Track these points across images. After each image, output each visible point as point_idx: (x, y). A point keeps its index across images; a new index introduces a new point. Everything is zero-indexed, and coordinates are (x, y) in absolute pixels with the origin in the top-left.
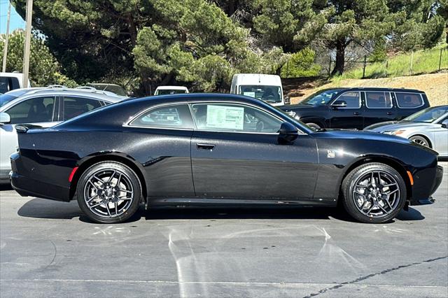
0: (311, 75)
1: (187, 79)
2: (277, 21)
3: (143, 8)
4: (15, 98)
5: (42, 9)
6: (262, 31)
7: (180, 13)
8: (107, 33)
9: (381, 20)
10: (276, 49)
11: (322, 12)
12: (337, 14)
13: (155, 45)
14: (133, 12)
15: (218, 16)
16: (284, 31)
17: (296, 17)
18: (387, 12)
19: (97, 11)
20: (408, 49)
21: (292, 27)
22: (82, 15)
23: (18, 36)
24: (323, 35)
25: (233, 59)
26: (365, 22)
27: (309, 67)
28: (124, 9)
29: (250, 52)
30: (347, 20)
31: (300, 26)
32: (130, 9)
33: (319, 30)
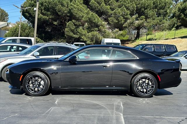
0: (125, 39)
1: (85, 40)
2: (117, 19)
3: (69, 14)
4: (40, 47)
5: (32, 14)
6: (112, 23)
7: (82, 16)
8: (55, 23)
9: (154, 20)
10: (117, 30)
11: (133, 16)
12: (138, 17)
13: (73, 27)
14: (65, 16)
15: (96, 18)
16: (120, 23)
17: (124, 18)
18: (156, 17)
19: (52, 15)
20: (163, 30)
21: (123, 22)
22: (46, 17)
23: (23, 24)
24: (133, 25)
25: (101, 33)
26: (148, 20)
27: (125, 36)
28: (62, 15)
29: (107, 31)
30: (142, 19)
31: (125, 21)
32: (64, 14)
33: (132, 23)
